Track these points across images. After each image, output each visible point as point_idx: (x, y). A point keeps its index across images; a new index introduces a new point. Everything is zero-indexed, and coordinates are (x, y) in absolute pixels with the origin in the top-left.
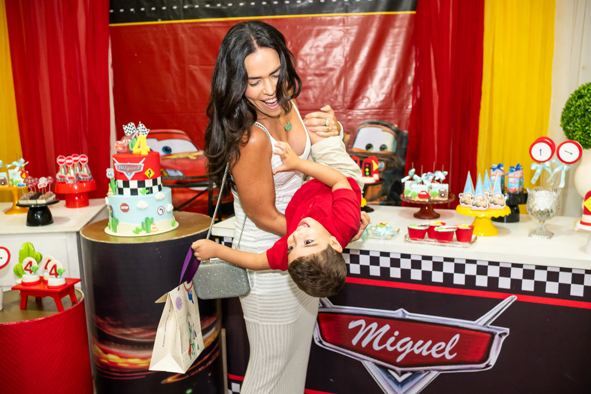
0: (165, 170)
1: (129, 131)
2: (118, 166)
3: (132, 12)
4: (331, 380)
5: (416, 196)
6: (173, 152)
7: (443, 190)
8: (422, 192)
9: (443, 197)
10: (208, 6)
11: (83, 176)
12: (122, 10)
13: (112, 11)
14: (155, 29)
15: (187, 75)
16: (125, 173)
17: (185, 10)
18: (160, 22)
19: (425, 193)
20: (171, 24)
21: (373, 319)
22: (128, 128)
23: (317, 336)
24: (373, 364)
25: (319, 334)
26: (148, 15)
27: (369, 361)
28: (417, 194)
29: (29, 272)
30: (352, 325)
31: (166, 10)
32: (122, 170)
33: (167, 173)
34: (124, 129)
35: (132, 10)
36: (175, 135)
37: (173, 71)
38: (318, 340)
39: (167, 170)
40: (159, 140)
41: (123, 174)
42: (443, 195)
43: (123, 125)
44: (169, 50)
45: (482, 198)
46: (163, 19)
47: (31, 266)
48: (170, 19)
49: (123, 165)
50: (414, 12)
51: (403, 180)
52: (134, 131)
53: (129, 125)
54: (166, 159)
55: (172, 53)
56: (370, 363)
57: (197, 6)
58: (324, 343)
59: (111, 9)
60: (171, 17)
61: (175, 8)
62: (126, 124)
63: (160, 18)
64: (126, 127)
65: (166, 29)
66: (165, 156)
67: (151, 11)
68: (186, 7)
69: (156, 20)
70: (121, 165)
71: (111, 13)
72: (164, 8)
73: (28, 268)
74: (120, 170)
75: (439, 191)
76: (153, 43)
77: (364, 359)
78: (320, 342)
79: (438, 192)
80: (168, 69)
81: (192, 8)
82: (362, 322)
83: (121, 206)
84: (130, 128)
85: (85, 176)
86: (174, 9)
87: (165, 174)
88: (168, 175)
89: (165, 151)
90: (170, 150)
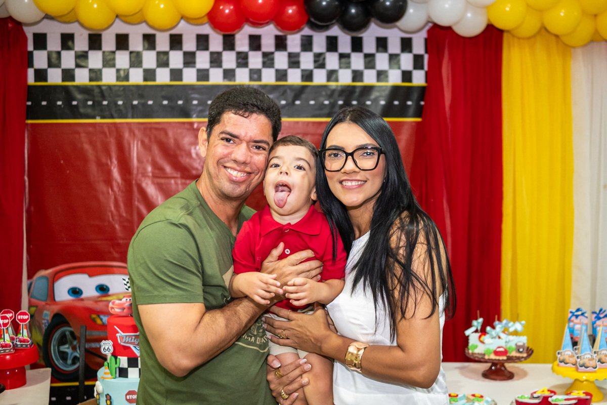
0: (99, 316)
2: (122, 338)
3: (60, 106)
5: (491, 353)
6: (111, 292)
7: (521, 344)
8: (499, 347)
9: (521, 352)
10: (165, 102)
11: (20, 341)
12: (44, 103)
13: (29, 103)
14: (91, 129)
15: (135, 189)
16: (132, 346)
17: (133, 107)
18: (98, 120)
19: (502, 349)
20: (115, 124)
26: (82, 110)
28: (492, 351)
31: (108, 105)
32: (128, 343)
33: (101, 320)
35: (59, 103)
36: (115, 269)
37: (115, 184)
39: (102, 317)
40: (91, 275)
41: (129, 348)
42: (521, 350)
44: (109, 156)
45: (590, 357)
46: (103, 117)
48: (112, 117)
49: (129, 336)
50: (419, 120)
51: (467, 332)
54: (102, 301)
55: (115, 161)
57: (150, 102)
59: (28, 100)
60: (115, 115)
61: (120, 103)
63: (98, 116)
65: (106, 130)
66: (99, 297)
67: (87, 106)
68: (135, 102)
69: (94, 117)
70: (126, 336)
71: (28, 106)
72: (105, 103)
74: (125, 342)
75: (516, 345)
76: (87, 146)
79: (514, 346)
80: (109, 181)
81: (145, 105)
83: (126, 395)
85: (24, 341)
86: (119, 105)
87: (99, 322)
88: (103, 323)
89: (99, 291)
90: (107, 289)
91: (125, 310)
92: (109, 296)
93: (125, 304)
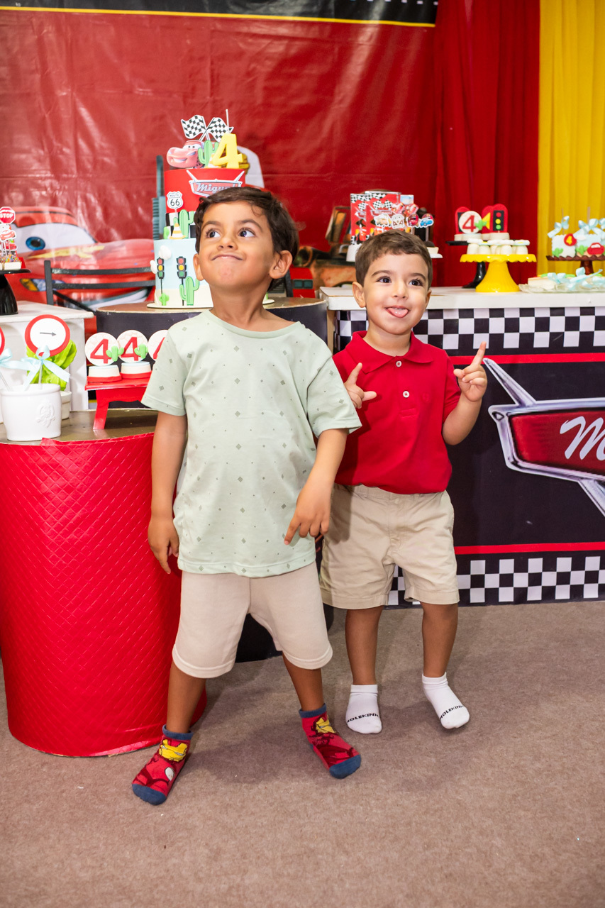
1: (193, 131)
2: (195, 185)
4: (529, 522)
6: (48, 247)
21: (596, 413)
22: (191, 125)
23: (510, 455)
24: (596, 483)
25: (514, 450)
27: (590, 479)
29: (133, 358)
30: (565, 428)
32: (203, 192)
33: (36, 285)
34: (184, 126)
38: (512, 460)
39: (36, 281)
43: (182, 120)
47: (135, 346)
52: (203, 131)
53: (193, 119)
54: (35, 259)
56: (592, 481)
58: (521, 463)
62: (188, 118)
64: (187, 122)
66: (31, 255)
70: (202, 183)
73: (130, 350)
74: (199, 191)
77: (582, 478)
78: (515, 463)
82: (581, 420)
84: (195, 125)
87: (32, 288)
88: (38, 290)
89: (31, 246)
90: (42, 243)
91: (187, 162)
92: (45, 252)
93: (187, 152)
